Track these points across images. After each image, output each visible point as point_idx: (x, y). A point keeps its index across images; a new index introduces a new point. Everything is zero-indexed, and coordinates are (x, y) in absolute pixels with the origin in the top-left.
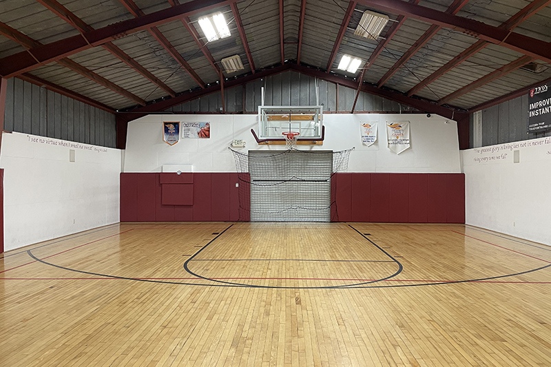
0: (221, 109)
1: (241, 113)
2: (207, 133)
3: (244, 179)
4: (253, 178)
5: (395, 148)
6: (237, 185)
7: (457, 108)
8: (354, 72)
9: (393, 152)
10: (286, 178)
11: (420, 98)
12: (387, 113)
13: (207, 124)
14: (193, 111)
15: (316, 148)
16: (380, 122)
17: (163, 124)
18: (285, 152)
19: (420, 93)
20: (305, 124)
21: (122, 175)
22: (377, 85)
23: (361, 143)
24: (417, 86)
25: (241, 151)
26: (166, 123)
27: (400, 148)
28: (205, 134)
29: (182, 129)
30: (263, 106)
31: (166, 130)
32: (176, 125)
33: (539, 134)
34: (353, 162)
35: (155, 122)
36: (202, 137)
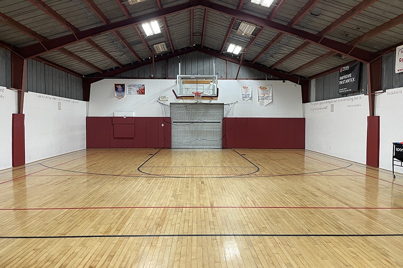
0: (152, 76)
1: (165, 78)
2: (143, 91)
4: (173, 120)
5: (263, 102)
6: (163, 125)
7: (301, 77)
8: (237, 53)
9: (262, 104)
10: (194, 121)
11: (279, 70)
12: (258, 79)
13: (143, 85)
14: (134, 77)
15: (213, 102)
16: (253, 86)
17: (114, 85)
18: (193, 104)
19: (279, 67)
20: (206, 86)
21: (87, 118)
22: (252, 61)
23: (242, 98)
24: (276, 63)
25: (165, 103)
26: (116, 85)
27: (266, 102)
28: (142, 92)
29: (126, 88)
30: (180, 75)
31: (116, 89)
33: (344, 95)
34: (237, 110)
35: (109, 84)
36: (140, 94)
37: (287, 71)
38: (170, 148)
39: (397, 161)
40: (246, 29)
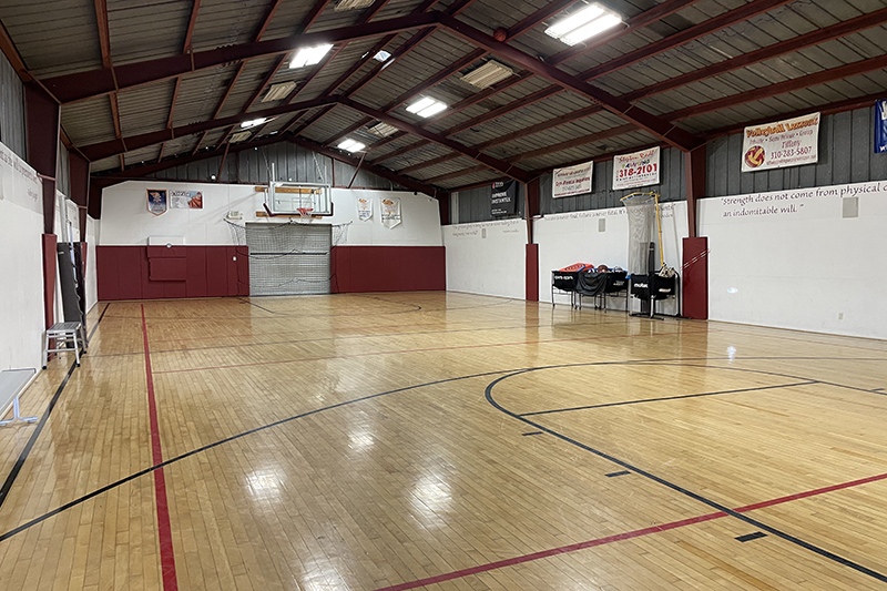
1: (236, 183)
2: (200, 203)
3: (242, 252)
4: (250, 251)
5: (388, 223)
6: (235, 259)
9: (387, 226)
10: (286, 251)
11: (409, 177)
12: (380, 189)
13: (199, 193)
15: (315, 221)
16: (374, 198)
18: (283, 224)
21: (98, 248)
22: (371, 162)
23: (358, 216)
25: (237, 223)
26: (149, 191)
27: (393, 223)
28: (197, 203)
31: (151, 199)
32: (162, 193)
33: (498, 217)
34: (351, 235)
35: (137, 190)
36: (193, 207)
37: (421, 178)
38: (248, 295)
39: (556, 290)
40: (384, 129)
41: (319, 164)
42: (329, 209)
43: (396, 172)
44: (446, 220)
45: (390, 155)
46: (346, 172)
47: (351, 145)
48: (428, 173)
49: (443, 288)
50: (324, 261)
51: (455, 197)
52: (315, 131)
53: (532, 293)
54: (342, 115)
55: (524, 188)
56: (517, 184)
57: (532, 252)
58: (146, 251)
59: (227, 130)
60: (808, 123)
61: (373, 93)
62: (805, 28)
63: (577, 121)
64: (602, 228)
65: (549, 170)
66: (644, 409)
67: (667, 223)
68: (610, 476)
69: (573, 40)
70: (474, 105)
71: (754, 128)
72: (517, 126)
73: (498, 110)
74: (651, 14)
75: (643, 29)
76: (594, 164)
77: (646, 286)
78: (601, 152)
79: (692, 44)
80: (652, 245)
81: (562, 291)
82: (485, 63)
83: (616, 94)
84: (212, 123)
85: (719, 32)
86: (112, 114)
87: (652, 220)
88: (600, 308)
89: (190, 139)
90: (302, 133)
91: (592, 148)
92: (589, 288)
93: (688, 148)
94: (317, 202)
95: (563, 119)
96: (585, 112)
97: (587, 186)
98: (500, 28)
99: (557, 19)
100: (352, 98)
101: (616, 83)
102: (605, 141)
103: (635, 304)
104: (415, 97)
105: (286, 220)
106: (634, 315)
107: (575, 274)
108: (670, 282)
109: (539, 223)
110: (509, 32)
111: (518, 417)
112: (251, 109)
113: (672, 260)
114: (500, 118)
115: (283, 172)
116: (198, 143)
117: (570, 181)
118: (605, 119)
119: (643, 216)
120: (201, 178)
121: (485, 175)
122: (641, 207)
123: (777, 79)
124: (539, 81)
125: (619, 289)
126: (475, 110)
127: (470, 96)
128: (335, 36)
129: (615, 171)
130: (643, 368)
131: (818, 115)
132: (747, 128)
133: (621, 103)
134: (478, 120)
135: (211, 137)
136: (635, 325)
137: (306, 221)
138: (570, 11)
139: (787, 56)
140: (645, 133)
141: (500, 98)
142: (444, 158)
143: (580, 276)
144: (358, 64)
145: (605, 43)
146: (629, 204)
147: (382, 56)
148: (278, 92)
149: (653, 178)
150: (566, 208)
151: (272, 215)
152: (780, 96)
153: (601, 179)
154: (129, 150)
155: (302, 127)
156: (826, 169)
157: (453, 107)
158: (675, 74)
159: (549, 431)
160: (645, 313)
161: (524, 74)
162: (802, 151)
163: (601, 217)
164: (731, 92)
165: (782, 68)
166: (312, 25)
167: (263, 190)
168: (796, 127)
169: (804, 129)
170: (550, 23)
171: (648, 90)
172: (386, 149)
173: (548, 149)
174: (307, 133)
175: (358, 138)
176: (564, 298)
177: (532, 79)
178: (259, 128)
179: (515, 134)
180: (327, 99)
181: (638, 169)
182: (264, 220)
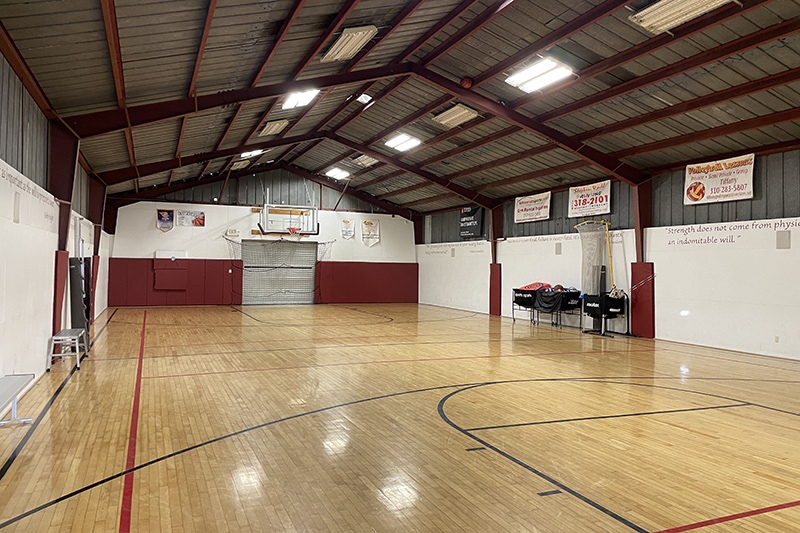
0: (216, 200)
1: (235, 204)
2: (202, 221)
3: (237, 265)
4: (245, 264)
5: (368, 242)
6: (230, 271)
7: (413, 211)
9: (366, 244)
10: (276, 265)
11: (386, 201)
12: (362, 212)
13: (202, 213)
15: (303, 239)
16: (356, 219)
18: (276, 241)
21: (111, 260)
23: (341, 235)
24: (387, 194)
25: (235, 240)
26: (159, 211)
27: (372, 242)
28: (200, 222)
29: (176, 217)
30: (268, 204)
31: (160, 217)
32: (170, 213)
33: (466, 239)
34: (334, 252)
35: (148, 209)
36: (196, 225)
37: (398, 203)
38: (241, 304)
39: (516, 306)
40: (366, 160)
41: (308, 189)
42: (316, 229)
43: (377, 197)
44: (419, 240)
45: (372, 182)
46: (332, 196)
47: (337, 173)
48: (405, 198)
49: (416, 301)
50: (309, 275)
51: (428, 219)
52: (307, 161)
53: (495, 308)
54: (329, 148)
55: (489, 213)
56: (483, 210)
57: (496, 270)
58: (152, 262)
59: (229, 160)
60: (744, 163)
61: (356, 130)
62: (738, 80)
63: (535, 157)
64: (558, 251)
65: (512, 198)
66: (582, 427)
67: (617, 248)
68: (542, 494)
69: (529, 88)
70: (445, 142)
71: (694, 166)
72: (483, 160)
73: (465, 146)
74: (600, 67)
75: (592, 80)
76: (552, 194)
77: (597, 305)
78: (558, 184)
79: (636, 93)
80: (604, 268)
81: (522, 308)
82: (454, 106)
83: (570, 134)
84: (215, 154)
85: (659, 83)
86: (128, 146)
87: (603, 246)
88: (556, 324)
89: (196, 167)
90: (294, 162)
91: (550, 180)
92: (546, 306)
93: (636, 182)
94: (305, 223)
95: (523, 154)
96: (543, 149)
97: (545, 214)
98: (466, 77)
99: (516, 70)
100: (338, 133)
101: (570, 124)
102: (561, 174)
103: (588, 322)
104: (393, 133)
105: (278, 238)
106: (586, 332)
107: (533, 293)
108: (620, 302)
109: (502, 245)
110: (474, 81)
111: (465, 432)
112: (249, 142)
113: (621, 283)
114: (468, 152)
115: (277, 196)
116: (203, 170)
117: (530, 208)
118: (559, 155)
119: (595, 242)
120: (205, 200)
121: (455, 201)
122: (594, 233)
123: (714, 124)
124: (501, 122)
125: (573, 307)
126: (446, 145)
127: (441, 134)
128: (322, 83)
129: (570, 201)
130: (588, 386)
131: (752, 156)
132: (688, 166)
133: (574, 142)
134: (448, 154)
135: (214, 165)
136: (588, 342)
137: (295, 239)
138: (527, 64)
139: (722, 105)
140: (596, 169)
141: (468, 136)
142: (418, 186)
143: (538, 295)
144: (343, 105)
145: (559, 91)
146: (583, 231)
147: (364, 98)
148: (273, 128)
149: (604, 208)
150: (526, 232)
151: (264, 234)
152: (717, 139)
153: (557, 207)
154: (141, 176)
155: (295, 157)
156: (760, 205)
157: (426, 142)
158: (622, 118)
159: (491, 447)
160: (597, 330)
161: (488, 116)
162: (739, 188)
163: (558, 241)
164: (673, 134)
165: (718, 114)
166: (301, 73)
167: (258, 211)
168: (732, 166)
169: (740, 168)
170: (510, 74)
171: (598, 132)
172: (368, 177)
173: (511, 180)
174: (300, 162)
175: (344, 168)
176: (524, 313)
177: (495, 120)
178: (258, 157)
179: (480, 167)
180: (317, 134)
181: (591, 199)
182: (258, 237)
